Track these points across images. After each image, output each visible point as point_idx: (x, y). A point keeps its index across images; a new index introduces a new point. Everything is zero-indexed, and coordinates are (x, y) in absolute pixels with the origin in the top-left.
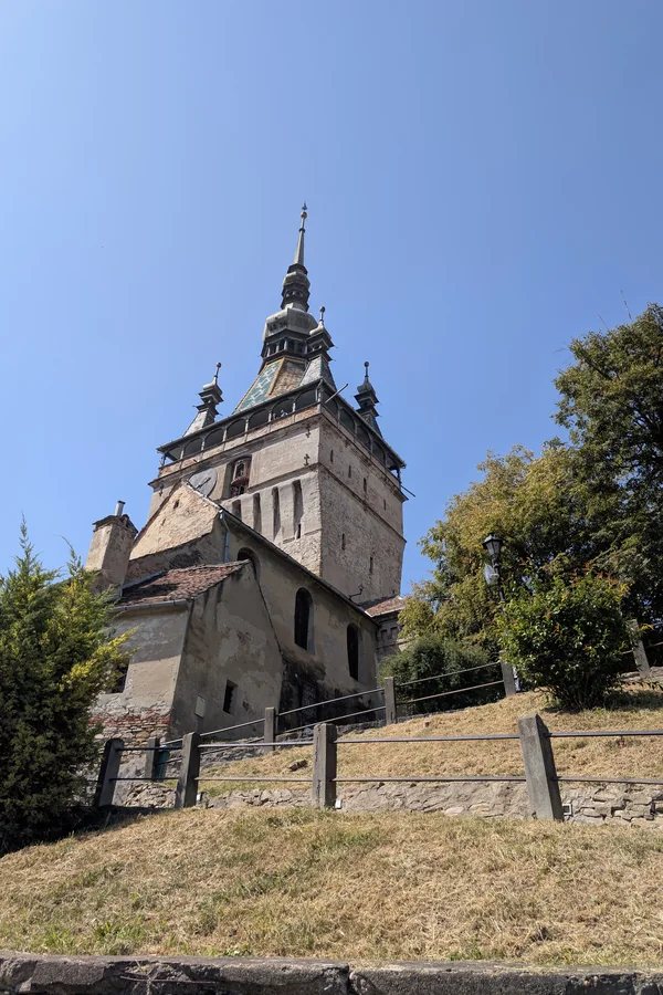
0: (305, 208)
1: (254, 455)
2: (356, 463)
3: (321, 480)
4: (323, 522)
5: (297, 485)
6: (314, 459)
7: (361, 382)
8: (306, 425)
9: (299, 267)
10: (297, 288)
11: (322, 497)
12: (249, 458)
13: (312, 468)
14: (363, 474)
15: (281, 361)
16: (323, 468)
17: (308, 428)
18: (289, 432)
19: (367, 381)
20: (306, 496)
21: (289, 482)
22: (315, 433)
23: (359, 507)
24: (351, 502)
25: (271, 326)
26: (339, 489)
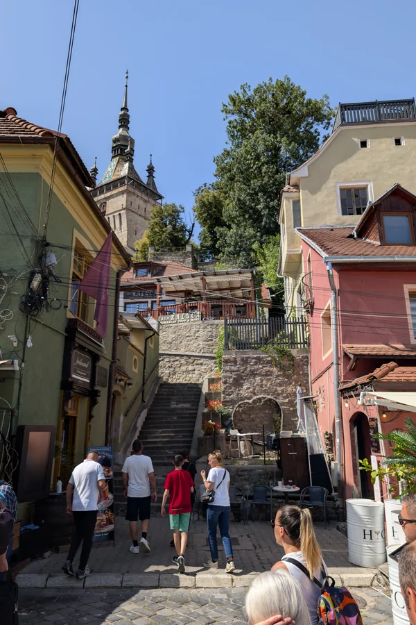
0: (127, 73)
1: (107, 202)
2: (141, 203)
3: (127, 213)
4: (128, 227)
5: (120, 214)
6: (124, 207)
7: (149, 164)
8: (122, 193)
9: (125, 109)
10: (124, 121)
11: (127, 219)
12: (105, 203)
13: (124, 209)
14: (145, 206)
15: (118, 158)
16: (127, 209)
17: (123, 194)
18: (117, 195)
19: (151, 163)
20: (123, 219)
21: (117, 213)
22: (125, 196)
23: (143, 219)
24: (139, 218)
25: (115, 141)
26: (134, 215)
